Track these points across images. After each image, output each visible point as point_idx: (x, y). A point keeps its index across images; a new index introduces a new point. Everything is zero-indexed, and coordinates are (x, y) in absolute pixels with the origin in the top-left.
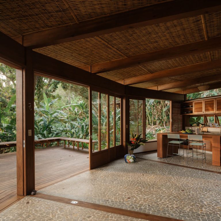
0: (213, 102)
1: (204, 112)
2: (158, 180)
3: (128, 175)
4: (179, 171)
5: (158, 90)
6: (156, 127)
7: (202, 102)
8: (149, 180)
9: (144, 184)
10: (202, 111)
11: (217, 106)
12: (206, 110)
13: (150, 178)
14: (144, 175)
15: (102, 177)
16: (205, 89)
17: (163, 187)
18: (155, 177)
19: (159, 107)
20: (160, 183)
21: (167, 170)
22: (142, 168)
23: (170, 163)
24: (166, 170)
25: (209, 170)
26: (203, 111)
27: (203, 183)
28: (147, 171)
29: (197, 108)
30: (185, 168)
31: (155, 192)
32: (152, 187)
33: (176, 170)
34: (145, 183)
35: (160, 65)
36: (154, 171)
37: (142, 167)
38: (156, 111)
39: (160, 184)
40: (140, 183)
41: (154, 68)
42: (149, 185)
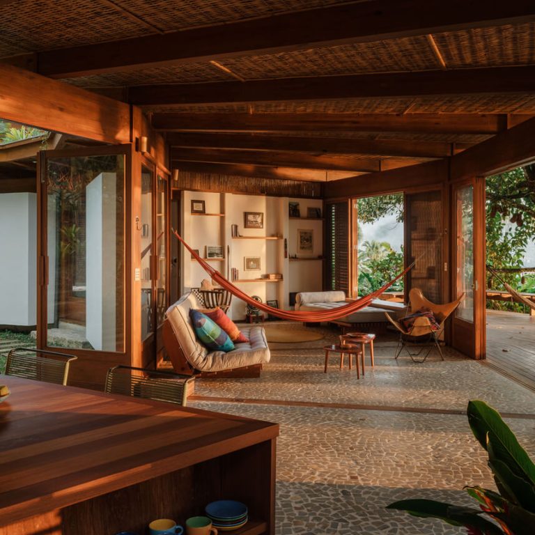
2: (297, 457)
8: (328, 458)
9: (340, 446)
14: (348, 477)
17: (285, 442)
20: (292, 451)
31: (308, 431)
32: (316, 441)
34: (337, 450)
39: (292, 448)
40: (351, 448)
42: (324, 445)
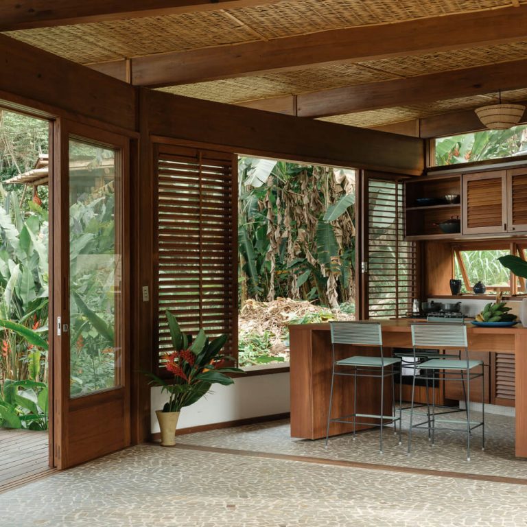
1: (510, 226)
3: (164, 511)
4: (389, 487)
5: (300, 114)
6: (287, 309)
7: (500, 179)
10: (499, 224)
12: (517, 218)
13: (260, 514)
15: (43, 521)
16: (507, 119)
18: (284, 511)
19: (306, 200)
21: (335, 486)
22: (222, 483)
23: (351, 460)
24: (330, 484)
25: (514, 476)
26: (504, 221)
27: (478, 518)
28: (247, 493)
29: (479, 209)
30: (414, 476)
33: (376, 484)
35: (303, 9)
36: (280, 492)
37: (221, 479)
38: (287, 219)
41: (278, 17)
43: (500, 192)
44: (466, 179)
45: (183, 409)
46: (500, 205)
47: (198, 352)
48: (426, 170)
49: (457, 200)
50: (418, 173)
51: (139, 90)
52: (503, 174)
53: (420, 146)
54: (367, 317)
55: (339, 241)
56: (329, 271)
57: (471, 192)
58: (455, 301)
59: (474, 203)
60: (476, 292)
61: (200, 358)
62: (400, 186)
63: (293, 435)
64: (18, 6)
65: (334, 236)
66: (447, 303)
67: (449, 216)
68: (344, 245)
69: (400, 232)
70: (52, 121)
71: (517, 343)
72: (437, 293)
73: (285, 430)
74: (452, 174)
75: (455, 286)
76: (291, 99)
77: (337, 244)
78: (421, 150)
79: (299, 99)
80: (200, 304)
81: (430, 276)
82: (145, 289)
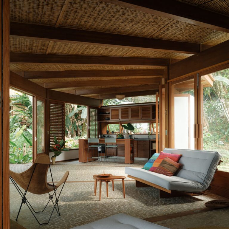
0: (127, 110)
5: (77, 94)
10: (118, 118)
11: (131, 114)
12: (122, 117)
26: (119, 118)
29: (114, 115)
43: (118, 112)
44: (111, 109)
45: (57, 157)
46: (118, 115)
47: (61, 145)
48: (101, 107)
49: (109, 113)
50: (100, 107)
51: (47, 89)
52: (119, 108)
53: (100, 101)
54: (90, 137)
55: (71, 122)
56: (69, 129)
57: (112, 112)
58: (108, 135)
59: (113, 114)
60: (112, 133)
61: (61, 146)
62: (96, 110)
63: (79, 162)
64: (33, 75)
65: (70, 121)
66: (106, 135)
67: (107, 117)
68: (72, 123)
69: (96, 120)
70: (33, 96)
71: (125, 142)
72: (103, 133)
73: (78, 161)
74: (108, 108)
75: (108, 132)
76: (75, 91)
77: (71, 123)
78: (100, 102)
79: (77, 91)
80: (58, 135)
81: (102, 130)
82: (48, 131)
